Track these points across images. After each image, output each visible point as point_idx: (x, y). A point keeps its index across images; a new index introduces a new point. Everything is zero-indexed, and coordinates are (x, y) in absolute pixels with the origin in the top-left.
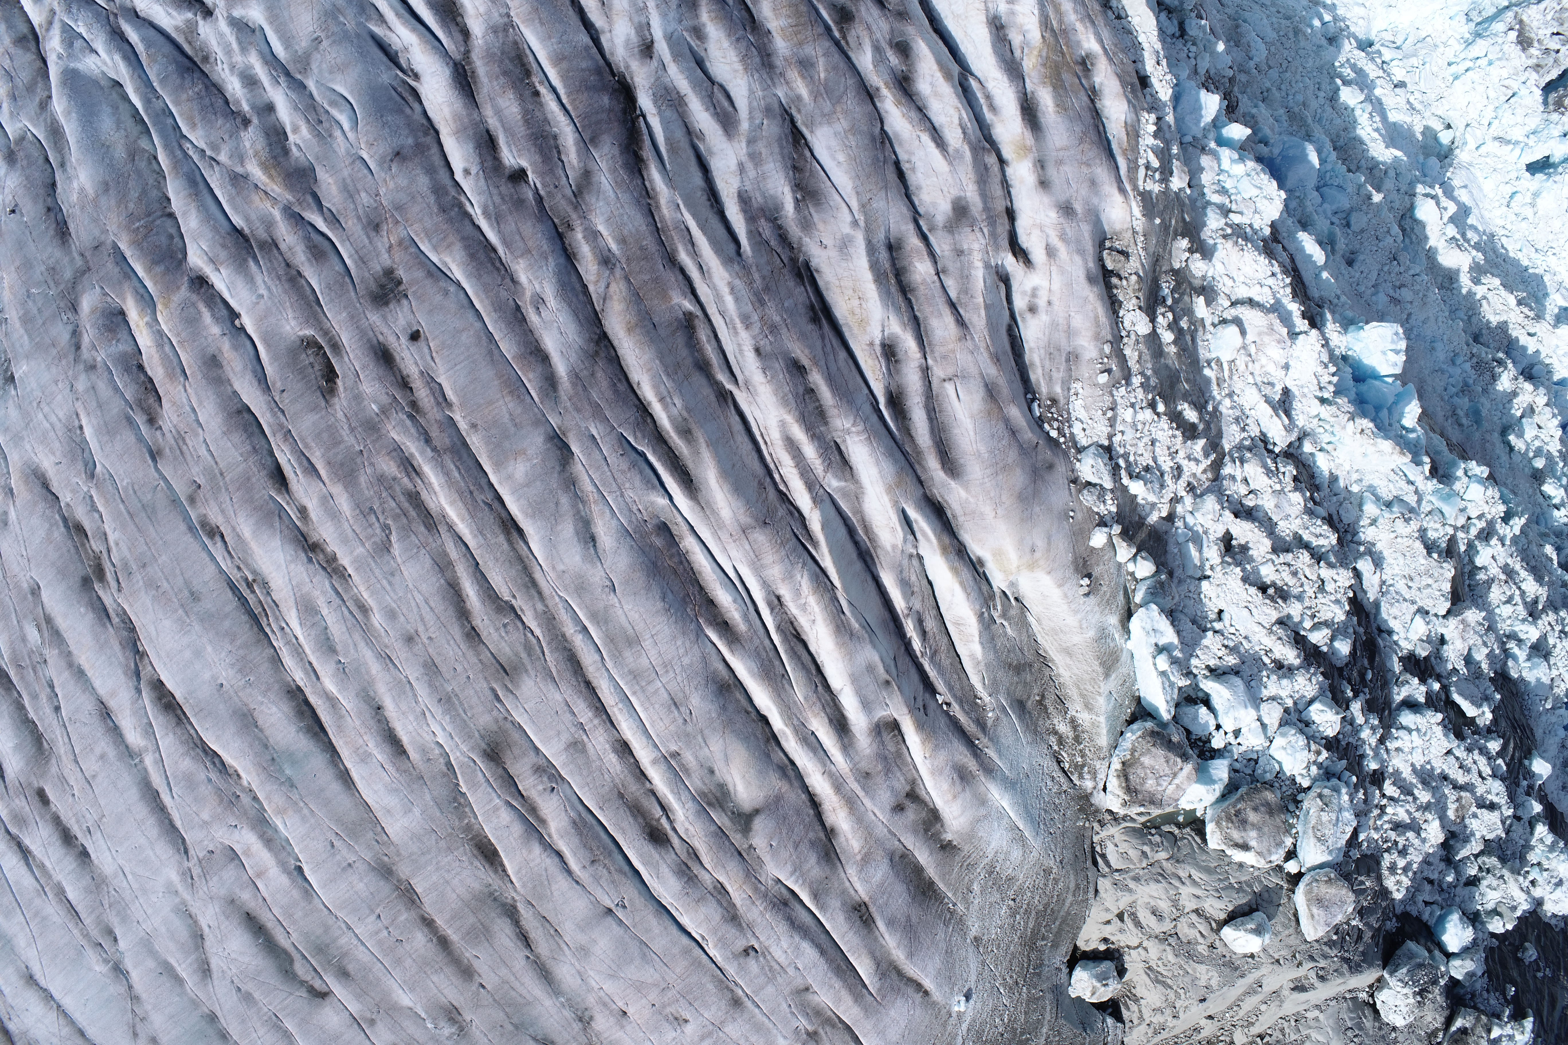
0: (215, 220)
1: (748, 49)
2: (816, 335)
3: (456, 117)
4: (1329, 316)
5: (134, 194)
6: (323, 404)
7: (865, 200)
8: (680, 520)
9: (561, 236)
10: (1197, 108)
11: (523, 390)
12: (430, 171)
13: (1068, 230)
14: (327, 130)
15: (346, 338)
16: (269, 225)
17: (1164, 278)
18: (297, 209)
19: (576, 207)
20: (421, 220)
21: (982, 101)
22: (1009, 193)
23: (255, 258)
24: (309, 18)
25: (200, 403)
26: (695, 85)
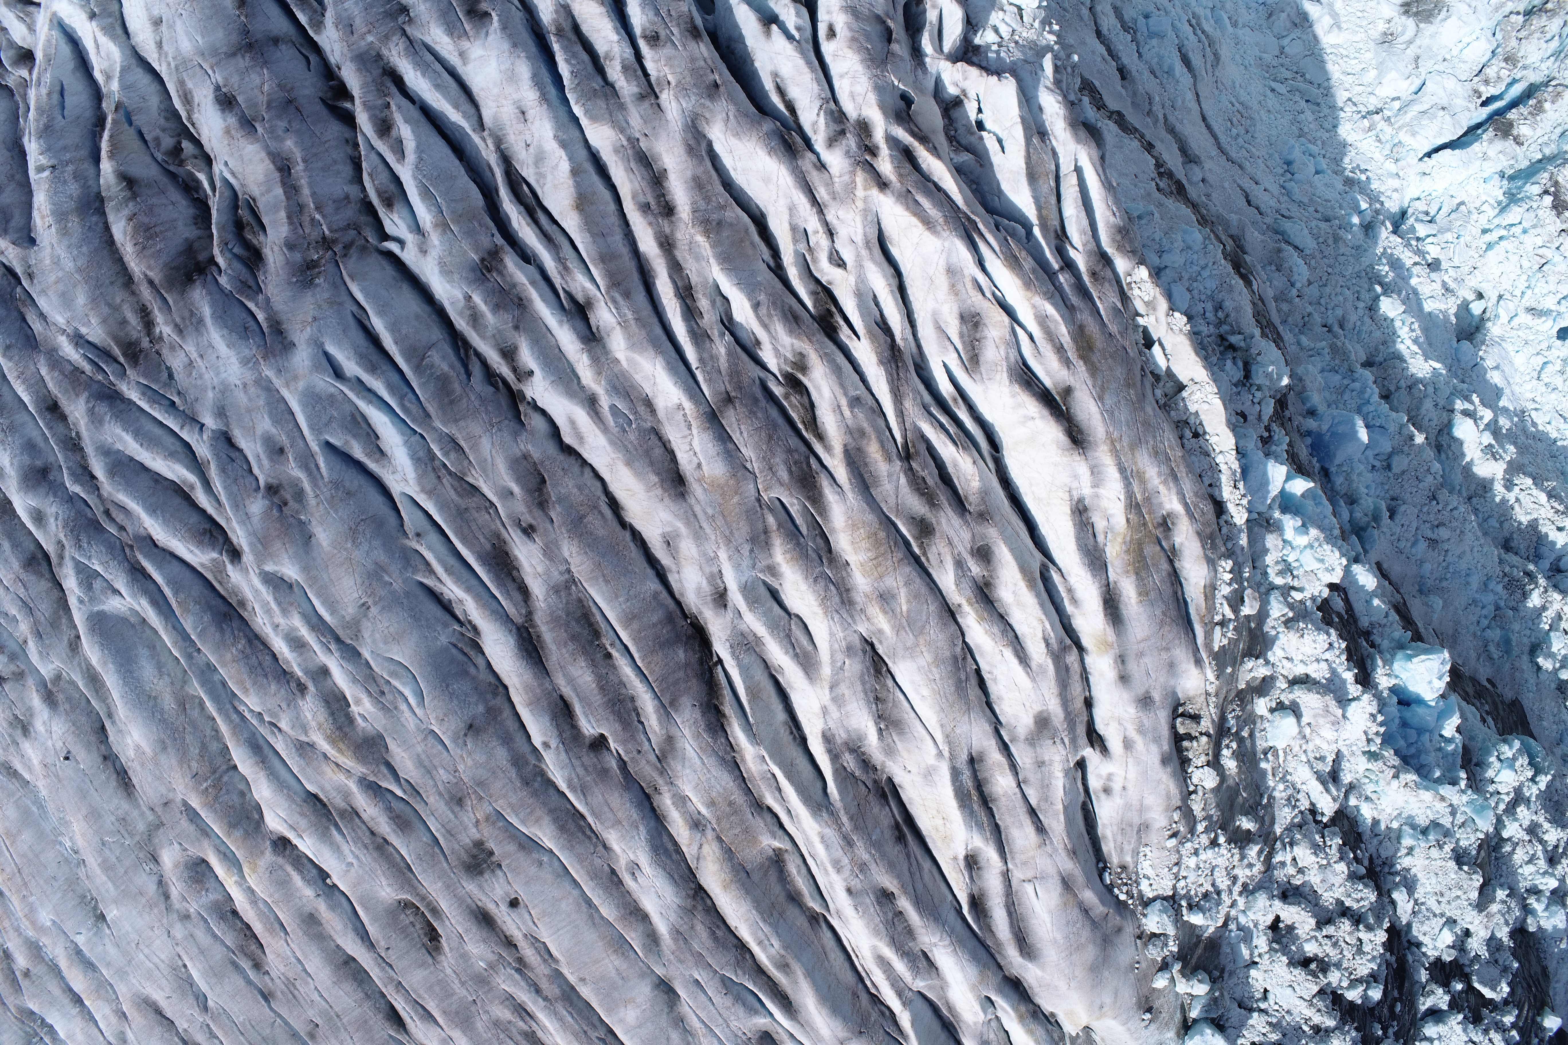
0: (288, 788)
1: (826, 589)
2: (902, 857)
3: (527, 688)
4: (1380, 662)
5: (195, 751)
6: (430, 960)
7: (949, 729)
8: (780, 1030)
9: (648, 797)
10: (1264, 483)
11: (626, 947)
12: (507, 740)
13: (1146, 721)
14: (392, 703)
15: (444, 904)
16: (346, 795)
17: (1230, 708)
18: (372, 778)
19: (662, 772)
20: (505, 796)
21: (1064, 594)
22: (1087, 680)
23: (336, 826)
24: (352, 583)
25: (306, 957)
26: (773, 627)
